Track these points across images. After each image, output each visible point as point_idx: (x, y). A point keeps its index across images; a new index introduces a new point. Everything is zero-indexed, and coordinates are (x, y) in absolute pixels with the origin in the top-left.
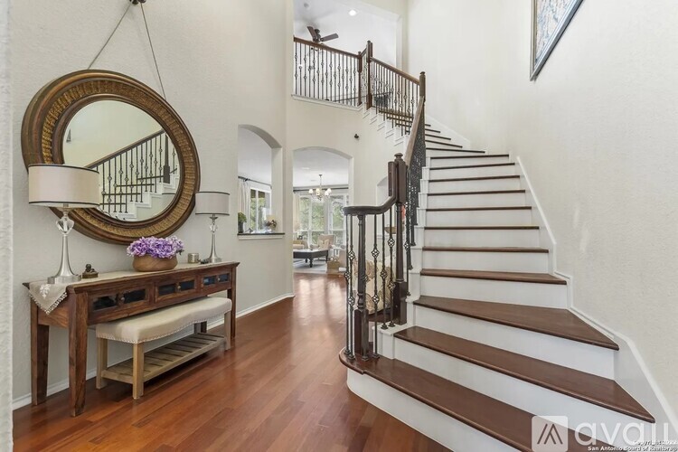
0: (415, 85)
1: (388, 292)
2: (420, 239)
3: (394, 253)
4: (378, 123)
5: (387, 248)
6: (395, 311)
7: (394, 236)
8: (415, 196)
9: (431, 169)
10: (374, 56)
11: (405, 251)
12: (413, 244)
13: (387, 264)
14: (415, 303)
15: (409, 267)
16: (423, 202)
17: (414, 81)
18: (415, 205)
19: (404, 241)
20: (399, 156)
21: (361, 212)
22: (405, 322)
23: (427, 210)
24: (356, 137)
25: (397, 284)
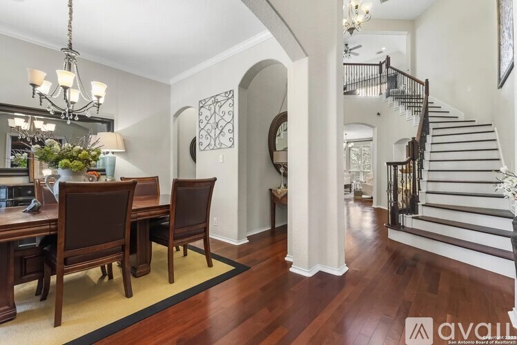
0: (421, 86)
1: (409, 199)
2: (425, 176)
3: (412, 182)
4: (395, 107)
5: (408, 180)
6: (412, 208)
7: (412, 174)
8: (423, 154)
9: (433, 136)
10: (391, 65)
11: (417, 182)
12: (422, 179)
13: (408, 188)
14: (423, 205)
15: (419, 189)
16: (427, 156)
17: (421, 83)
18: (423, 158)
19: (417, 177)
20: (414, 138)
21: (395, 165)
22: (418, 214)
23: (430, 161)
24: (378, 114)
25: (413, 196)
